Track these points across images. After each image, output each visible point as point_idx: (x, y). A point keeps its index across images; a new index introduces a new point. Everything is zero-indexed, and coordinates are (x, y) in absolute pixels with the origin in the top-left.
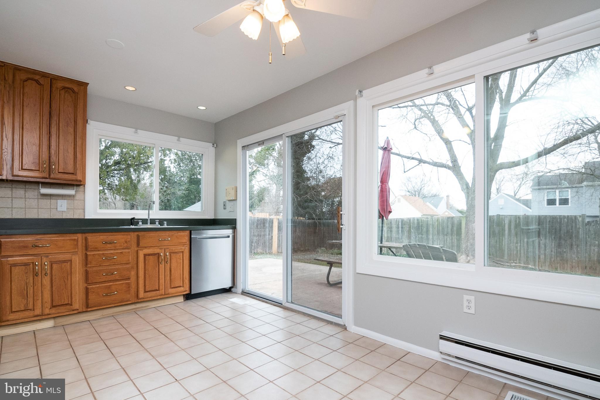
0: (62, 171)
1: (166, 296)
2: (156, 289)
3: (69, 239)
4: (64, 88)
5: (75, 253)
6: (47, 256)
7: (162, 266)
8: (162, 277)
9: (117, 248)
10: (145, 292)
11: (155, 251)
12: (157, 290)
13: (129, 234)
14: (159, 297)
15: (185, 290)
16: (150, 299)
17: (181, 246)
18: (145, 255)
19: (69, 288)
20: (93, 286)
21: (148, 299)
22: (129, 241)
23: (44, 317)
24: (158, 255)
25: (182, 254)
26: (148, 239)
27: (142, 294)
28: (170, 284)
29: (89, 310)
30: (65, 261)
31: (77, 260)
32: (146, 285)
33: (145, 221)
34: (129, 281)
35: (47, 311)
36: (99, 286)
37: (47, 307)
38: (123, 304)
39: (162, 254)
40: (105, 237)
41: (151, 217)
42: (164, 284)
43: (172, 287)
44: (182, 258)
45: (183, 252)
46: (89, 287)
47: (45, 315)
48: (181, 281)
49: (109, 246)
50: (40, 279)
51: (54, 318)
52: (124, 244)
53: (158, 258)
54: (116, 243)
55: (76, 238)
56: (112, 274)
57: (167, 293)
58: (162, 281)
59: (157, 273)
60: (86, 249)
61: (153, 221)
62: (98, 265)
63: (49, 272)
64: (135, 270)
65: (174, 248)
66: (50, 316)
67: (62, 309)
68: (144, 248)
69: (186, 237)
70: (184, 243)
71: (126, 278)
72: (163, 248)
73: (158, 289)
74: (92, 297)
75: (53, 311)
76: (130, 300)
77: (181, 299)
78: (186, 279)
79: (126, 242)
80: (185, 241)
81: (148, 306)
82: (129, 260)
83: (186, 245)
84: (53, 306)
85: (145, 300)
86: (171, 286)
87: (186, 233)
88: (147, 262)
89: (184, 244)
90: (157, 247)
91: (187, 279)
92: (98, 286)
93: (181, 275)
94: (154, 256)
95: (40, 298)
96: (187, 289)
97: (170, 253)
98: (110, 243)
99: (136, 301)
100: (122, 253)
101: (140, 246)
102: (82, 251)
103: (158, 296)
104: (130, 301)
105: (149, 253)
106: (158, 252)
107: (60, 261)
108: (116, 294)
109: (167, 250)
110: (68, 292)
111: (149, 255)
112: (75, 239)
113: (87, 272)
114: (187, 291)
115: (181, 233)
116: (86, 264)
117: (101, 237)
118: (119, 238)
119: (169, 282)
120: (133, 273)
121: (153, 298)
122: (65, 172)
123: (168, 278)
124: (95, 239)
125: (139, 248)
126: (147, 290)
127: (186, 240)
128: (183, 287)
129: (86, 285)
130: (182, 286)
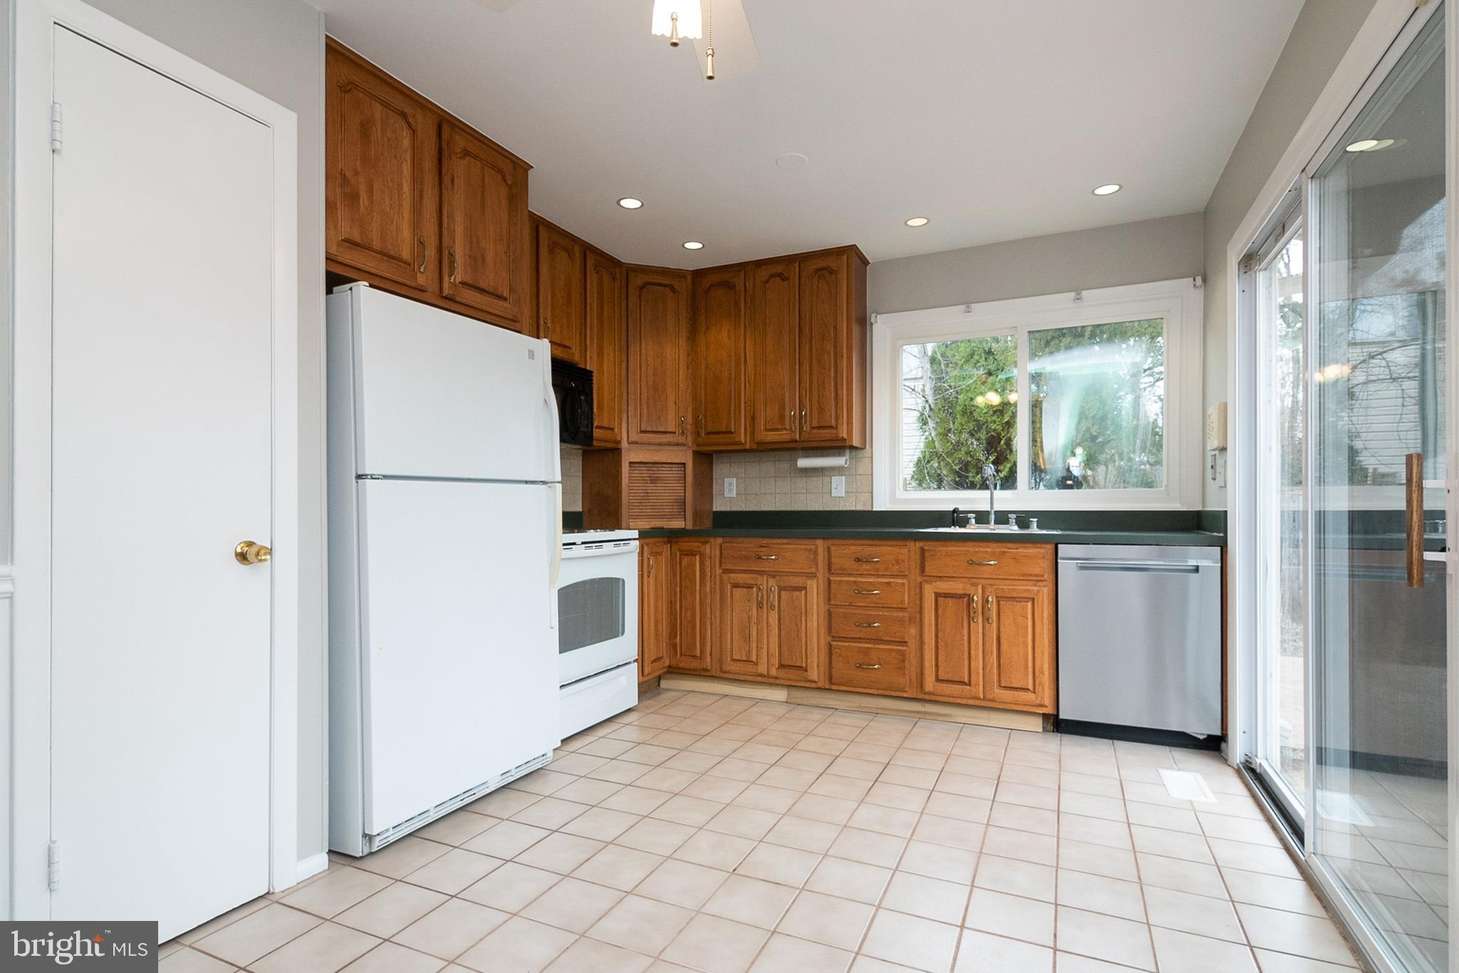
0: (817, 425)
1: (988, 705)
2: (961, 680)
3: (802, 549)
4: (818, 270)
5: (813, 576)
6: (774, 577)
7: (978, 626)
8: (978, 653)
9: (881, 573)
10: (938, 680)
11: (959, 589)
12: (966, 684)
13: (905, 544)
14: (971, 702)
15: (1038, 702)
16: (951, 700)
17: (1029, 583)
18: (938, 595)
19: (804, 640)
20: (840, 643)
21: (946, 699)
22: (903, 561)
23: (771, 681)
24: (970, 600)
25: (1030, 604)
26: (946, 559)
27: (930, 684)
28: (999, 675)
29: (834, 687)
30: (799, 589)
31: (814, 589)
32: (940, 664)
33: (982, 517)
34: (904, 648)
35: (773, 672)
36: (849, 646)
37: (773, 665)
38: (894, 694)
39: (975, 598)
40: (859, 548)
41: (998, 507)
42: (981, 672)
43: (1002, 685)
44: (1030, 616)
45: (1033, 599)
46: (833, 643)
47: (771, 677)
48: (1027, 674)
49: (866, 566)
50: (765, 614)
51: (789, 686)
52: (893, 565)
53: (969, 605)
54: (878, 561)
55: (813, 547)
56: (869, 626)
57: (989, 696)
58: (978, 664)
59: (966, 643)
60: (830, 570)
61: (1002, 518)
62: (847, 604)
63: (776, 604)
64: (918, 625)
65: (1006, 587)
66: (778, 681)
67: (793, 674)
68: (938, 579)
69: (1040, 561)
70: (1036, 576)
71: (898, 640)
72: (979, 584)
73: (966, 680)
74: (838, 665)
75: (782, 673)
76: (907, 689)
77: (1036, 724)
78: (1043, 673)
79: (897, 562)
80: (1037, 571)
81: (950, 715)
82: (903, 602)
83: (1044, 583)
84: (782, 666)
85: (939, 698)
86: (999, 681)
87: (1042, 551)
88: (940, 612)
89: (1038, 580)
90: (966, 580)
91: (1046, 673)
92: (846, 644)
93: (1026, 660)
94: (957, 601)
95: (765, 646)
96: (1048, 699)
97: (997, 597)
98: (867, 561)
99: (918, 697)
100: (888, 584)
101: (925, 574)
102: (824, 573)
103: (968, 698)
104: (906, 692)
105: (945, 592)
106: (968, 592)
107: (791, 587)
108: (878, 669)
109: (989, 589)
110: (801, 647)
111: (947, 596)
112: (811, 550)
113: (830, 614)
114: (1046, 706)
115: (1025, 548)
116: (829, 599)
117: (853, 547)
118: (887, 552)
119: (995, 671)
120: (913, 631)
121: (958, 701)
122: (821, 425)
123: (993, 659)
124: (845, 551)
125: (926, 578)
126: (940, 678)
127: (1043, 567)
128: (1034, 692)
129: (830, 638)
130: (1030, 687)
